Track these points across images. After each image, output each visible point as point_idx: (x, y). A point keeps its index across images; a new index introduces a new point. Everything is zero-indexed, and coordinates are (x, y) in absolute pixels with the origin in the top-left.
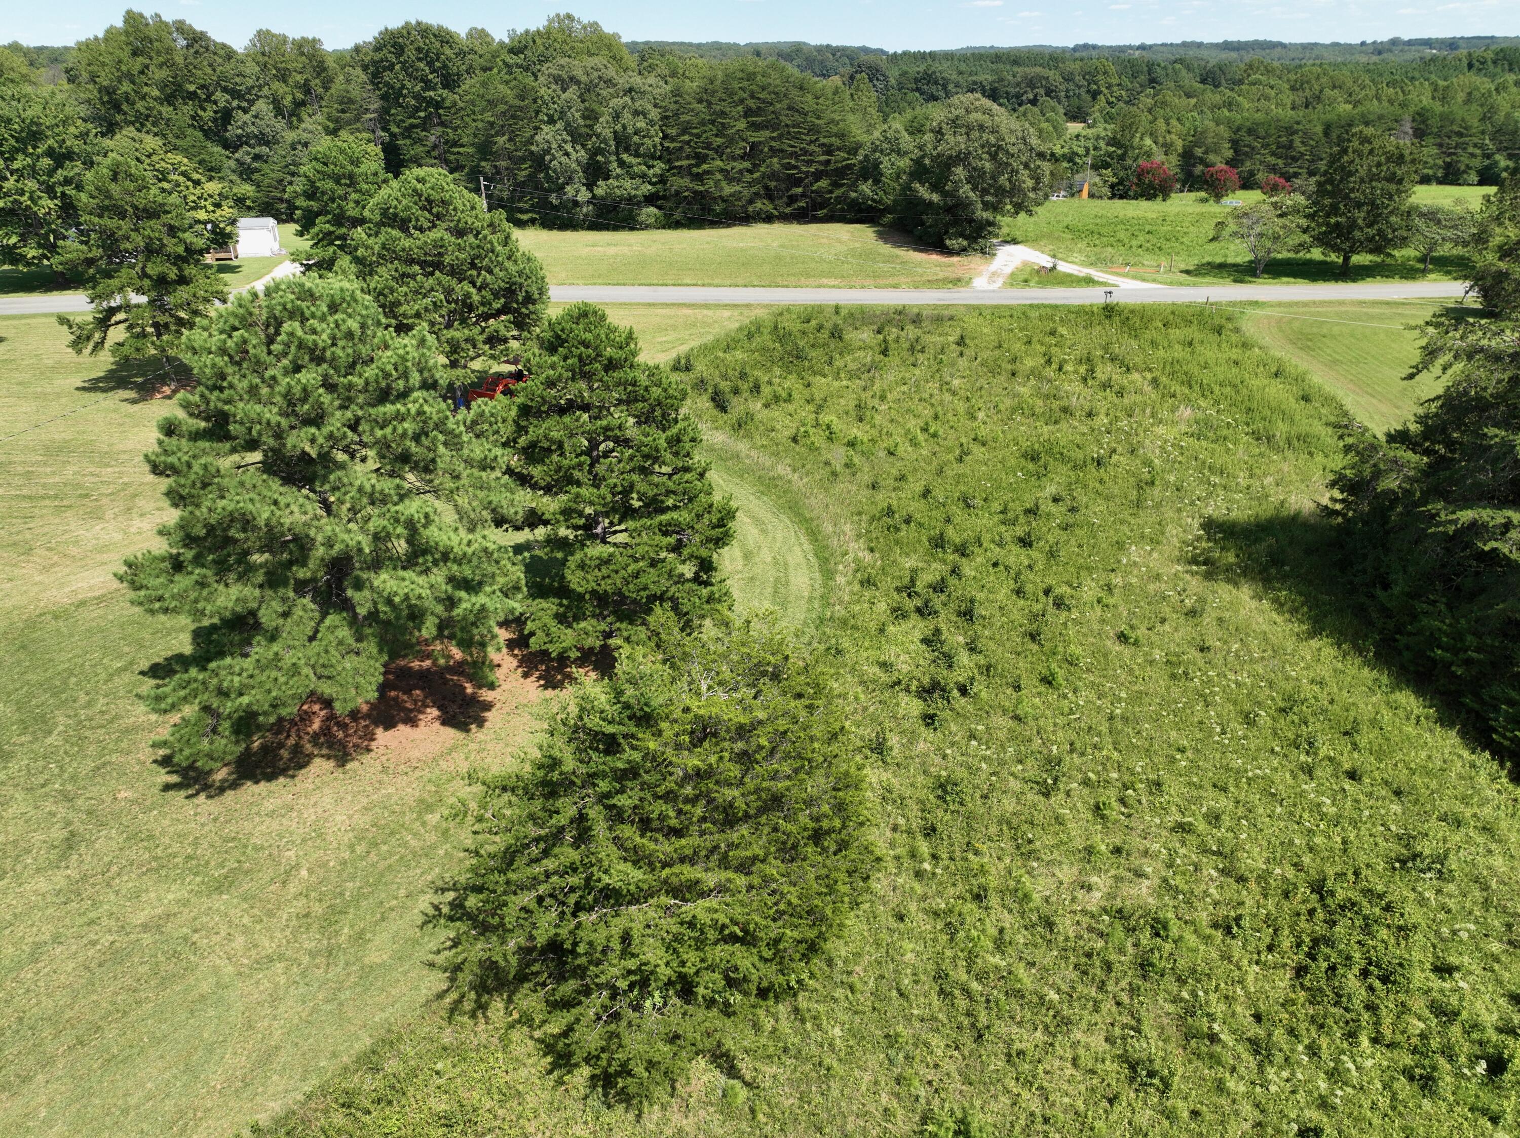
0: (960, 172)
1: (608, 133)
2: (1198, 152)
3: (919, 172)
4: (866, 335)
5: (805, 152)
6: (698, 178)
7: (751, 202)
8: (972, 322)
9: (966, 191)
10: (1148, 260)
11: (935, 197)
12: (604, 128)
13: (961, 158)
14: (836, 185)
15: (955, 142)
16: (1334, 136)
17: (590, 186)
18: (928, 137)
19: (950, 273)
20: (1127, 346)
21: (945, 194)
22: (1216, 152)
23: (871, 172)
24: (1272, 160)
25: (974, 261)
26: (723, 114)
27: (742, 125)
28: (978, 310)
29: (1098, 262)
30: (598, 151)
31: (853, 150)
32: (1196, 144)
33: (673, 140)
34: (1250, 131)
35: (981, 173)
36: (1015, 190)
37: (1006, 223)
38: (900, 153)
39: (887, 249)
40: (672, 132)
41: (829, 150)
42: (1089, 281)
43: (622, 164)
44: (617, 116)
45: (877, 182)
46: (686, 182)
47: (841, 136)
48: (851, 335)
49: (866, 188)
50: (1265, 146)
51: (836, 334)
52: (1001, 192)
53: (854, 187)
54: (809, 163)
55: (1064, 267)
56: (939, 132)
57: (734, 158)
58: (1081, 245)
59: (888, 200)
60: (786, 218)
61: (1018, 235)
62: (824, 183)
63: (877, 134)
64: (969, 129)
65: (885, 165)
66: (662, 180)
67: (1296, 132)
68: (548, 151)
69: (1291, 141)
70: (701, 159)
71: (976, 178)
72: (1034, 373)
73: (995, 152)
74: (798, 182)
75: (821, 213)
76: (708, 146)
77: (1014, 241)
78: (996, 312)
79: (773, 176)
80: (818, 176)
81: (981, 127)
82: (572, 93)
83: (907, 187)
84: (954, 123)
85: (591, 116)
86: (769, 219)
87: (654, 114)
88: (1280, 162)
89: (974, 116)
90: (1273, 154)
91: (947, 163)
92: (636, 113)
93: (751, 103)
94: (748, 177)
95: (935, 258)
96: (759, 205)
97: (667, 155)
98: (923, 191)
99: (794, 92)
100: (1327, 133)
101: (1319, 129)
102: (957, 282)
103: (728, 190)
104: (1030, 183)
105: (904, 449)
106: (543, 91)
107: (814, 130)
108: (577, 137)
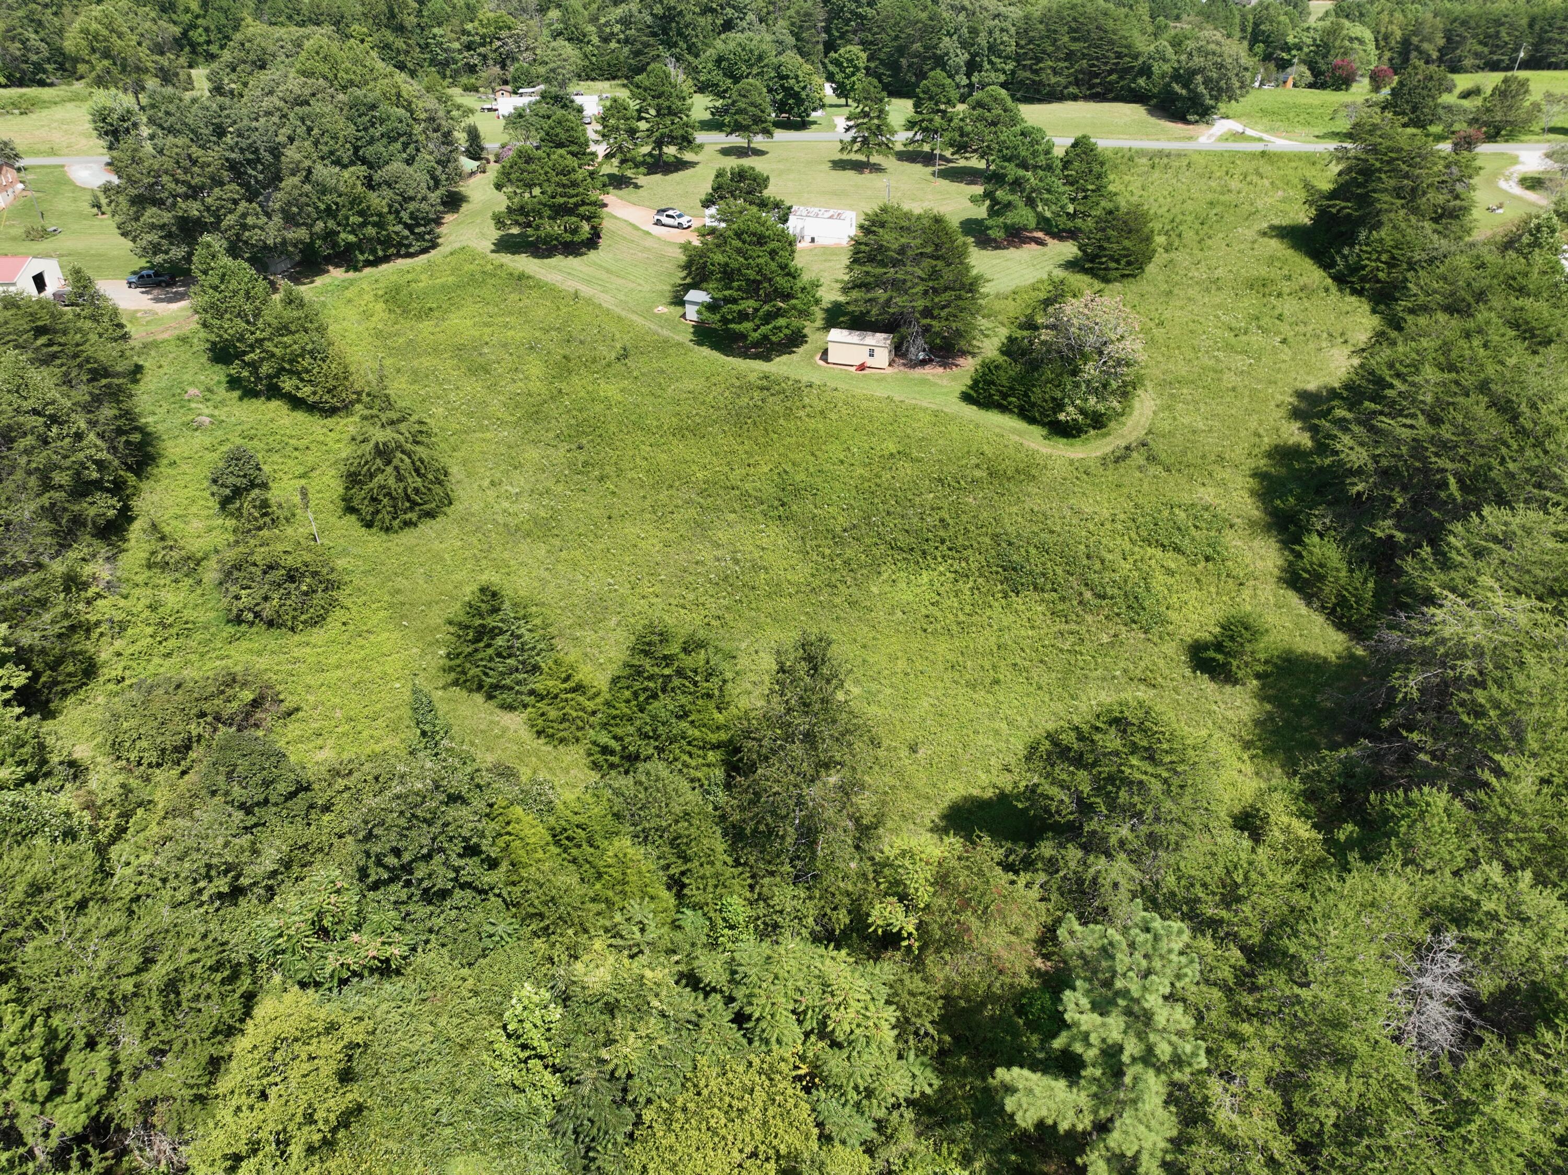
0: (1199, 78)
1: (984, 43)
2: (1415, 40)
3: (1176, 76)
4: (1144, 161)
5: (1104, 56)
6: (1036, 72)
7: (1066, 87)
8: (1195, 157)
9: (1201, 89)
10: (1299, 129)
11: (1184, 92)
12: (982, 40)
13: (1201, 70)
14: (1121, 78)
15: (1198, 61)
16: (1537, 27)
17: (969, 75)
18: (1183, 57)
19: (1187, 134)
20: (1266, 169)
21: (1189, 90)
22: (1430, 41)
23: (1146, 71)
24: (1479, 48)
25: (1202, 127)
26: (1055, 31)
27: (1066, 39)
28: (1200, 152)
29: (1271, 130)
30: (977, 54)
31: (1136, 57)
32: (1415, 33)
33: (1022, 47)
34: (1464, 23)
35: (1211, 80)
36: (1229, 88)
37: (1223, 107)
38: (1165, 60)
39: (1153, 120)
40: (1023, 42)
41: (1119, 56)
42: (1260, 140)
43: (990, 62)
44: (990, 33)
45: (1149, 77)
46: (1028, 74)
47: (1128, 47)
48: (1136, 160)
49: (1142, 81)
50: (1473, 37)
51: (1131, 159)
52: (1220, 90)
53: (1134, 80)
54: (1106, 64)
55: (1249, 132)
56: (1190, 54)
57: (1060, 60)
58: (1265, 120)
59: (1155, 91)
60: (1087, 98)
61: (1231, 113)
62: (1114, 77)
63: (1152, 48)
64: (1207, 54)
65: (1155, 69)
66: (1013, 72)
67: (1503, 24)
68: (947, 54)
69: (1498, 32)
70: (1039, 60)
71: (1207, 82)
72: (1220, 178)
73: (1220, 67)
74: (1097, 75)
75: (1110, 96)
76: (1044, 52)
77: (1227, 117)
78: (1208, 153)
79: (1081, 71)
80: (1110, 72)
81: (1214, 53)
82: (962, 17)
83: (1169, 84)
84: (1199, 49)
85: (974, 31)
86: (1075, 98)
87: (1013, 30)
88: (1486, 50)
89: (1212, 47)
90: (1480, 43)
91: (1193, 73)
92: (1002, 30)
93: (1073, 25)
94: (1066, 72)
95: (1180, 126)
96: (1071, 89)
97: (1018, 58)
98: (1177, 88)
99: (1100, 17)
100: (1531, 25)
101: (1524, 22)
102: (1190, 138)
103: (1053, 80)
104: (1238, 84)
105: (1161, 200)
106: (945, 15)
107: (1112, 42)
108: (964, 45)
